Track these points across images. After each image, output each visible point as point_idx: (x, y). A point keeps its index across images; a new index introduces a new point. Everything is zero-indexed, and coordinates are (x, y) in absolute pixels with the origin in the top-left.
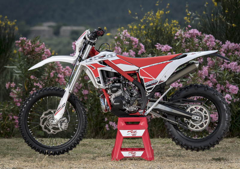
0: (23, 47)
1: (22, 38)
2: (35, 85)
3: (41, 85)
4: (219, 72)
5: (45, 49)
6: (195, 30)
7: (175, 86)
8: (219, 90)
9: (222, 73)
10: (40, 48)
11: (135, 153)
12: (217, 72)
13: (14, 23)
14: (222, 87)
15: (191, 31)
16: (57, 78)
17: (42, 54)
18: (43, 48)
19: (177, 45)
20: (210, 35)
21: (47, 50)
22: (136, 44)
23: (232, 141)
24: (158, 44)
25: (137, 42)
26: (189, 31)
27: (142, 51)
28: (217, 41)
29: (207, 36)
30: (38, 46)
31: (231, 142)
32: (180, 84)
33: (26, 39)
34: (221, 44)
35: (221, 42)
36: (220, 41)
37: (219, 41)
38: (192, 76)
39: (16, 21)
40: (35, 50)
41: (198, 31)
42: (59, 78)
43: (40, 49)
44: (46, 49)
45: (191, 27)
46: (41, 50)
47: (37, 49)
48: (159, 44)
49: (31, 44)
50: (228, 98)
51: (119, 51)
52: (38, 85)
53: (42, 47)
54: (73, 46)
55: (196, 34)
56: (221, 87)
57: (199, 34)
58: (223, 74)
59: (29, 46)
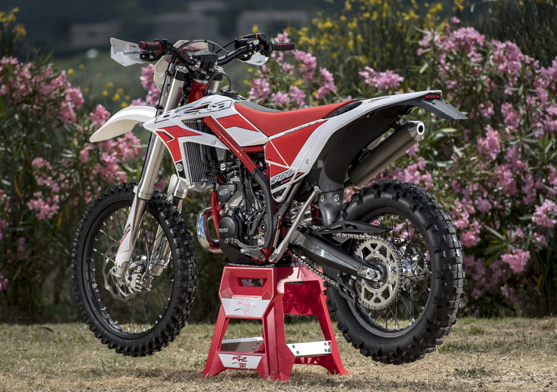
0: (9, 83)
1: (7, 61)
2: (42, 184)
3: (56, 184)
4: (529, 141)
5: (69, 88)
6: (471, 30)
7: (411, 180)
8: (531, 191)
9: (537, 143)
10: (54, 84)
11: (245, 358)
12: (525, 142)
13: (11, 17)
14: (538, 183)
15: (459, 34)
16: (98, 164)
17: (61, 102)
18: (61, 84)
19: (422, 71)
20: (510, 43)
21: (75, 90)
22: (310, 71)
23: (548, 326)
24: (367, 71)
25: (314, 65)
26: (455, 32)
27: (326, 89)
28: (528, 59)
29: (501, 46)
30: (48, 81)
31: (545, 328)
32: (424, 176)
33: (17, 62)
34: (538, 66)
35: (537, 62)
36: (536, 60)
37: (533, 59)
38: (460, 154)
39: (16, 10)
40: (41, 91)
41: (477, 32)
42: (104, 164)
43: (54, 87)
44: (72, 87)
45: (458, 21)
46: (58, 90)
47: (46, 89)
48: (372, 70)
49: (29, 76)
50: (549, 209)
51: (265, 90)
52: (48, 184)
53: (58, 83)
54: (142, 78)
55: (473, 40)
56: (535, 181)
57: (480, 39)
58: (541, 146)
59: (24, 80)
